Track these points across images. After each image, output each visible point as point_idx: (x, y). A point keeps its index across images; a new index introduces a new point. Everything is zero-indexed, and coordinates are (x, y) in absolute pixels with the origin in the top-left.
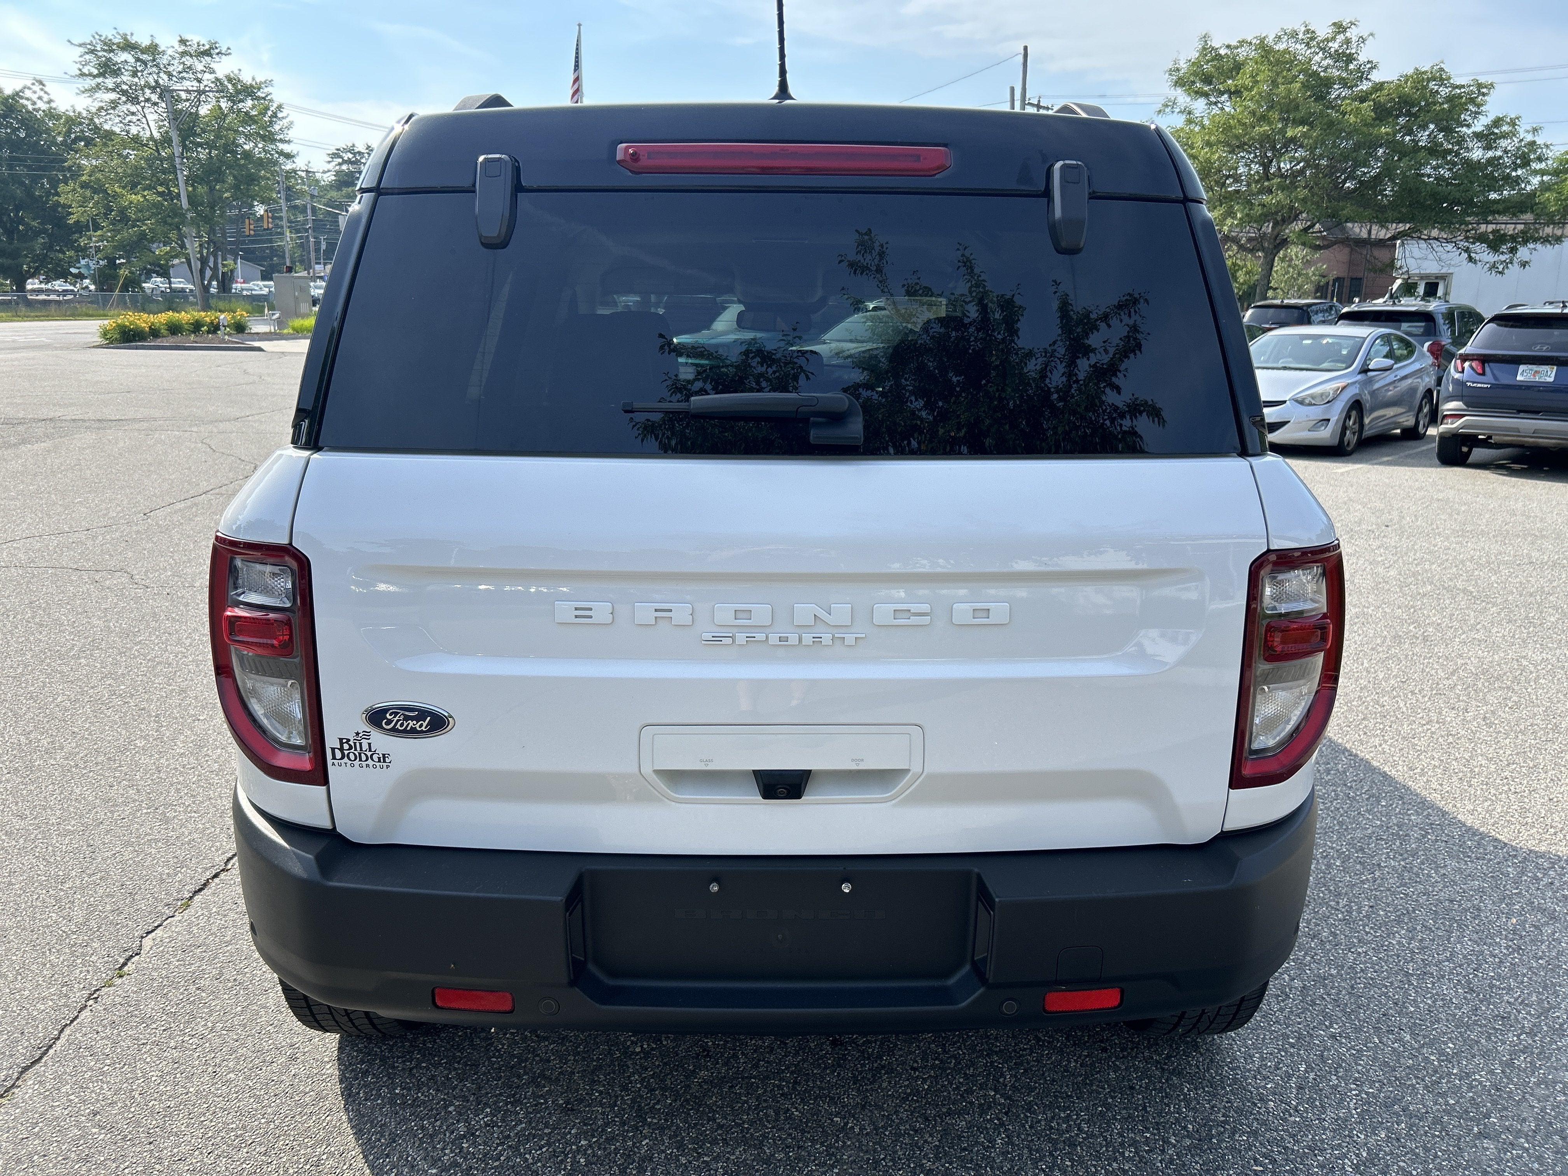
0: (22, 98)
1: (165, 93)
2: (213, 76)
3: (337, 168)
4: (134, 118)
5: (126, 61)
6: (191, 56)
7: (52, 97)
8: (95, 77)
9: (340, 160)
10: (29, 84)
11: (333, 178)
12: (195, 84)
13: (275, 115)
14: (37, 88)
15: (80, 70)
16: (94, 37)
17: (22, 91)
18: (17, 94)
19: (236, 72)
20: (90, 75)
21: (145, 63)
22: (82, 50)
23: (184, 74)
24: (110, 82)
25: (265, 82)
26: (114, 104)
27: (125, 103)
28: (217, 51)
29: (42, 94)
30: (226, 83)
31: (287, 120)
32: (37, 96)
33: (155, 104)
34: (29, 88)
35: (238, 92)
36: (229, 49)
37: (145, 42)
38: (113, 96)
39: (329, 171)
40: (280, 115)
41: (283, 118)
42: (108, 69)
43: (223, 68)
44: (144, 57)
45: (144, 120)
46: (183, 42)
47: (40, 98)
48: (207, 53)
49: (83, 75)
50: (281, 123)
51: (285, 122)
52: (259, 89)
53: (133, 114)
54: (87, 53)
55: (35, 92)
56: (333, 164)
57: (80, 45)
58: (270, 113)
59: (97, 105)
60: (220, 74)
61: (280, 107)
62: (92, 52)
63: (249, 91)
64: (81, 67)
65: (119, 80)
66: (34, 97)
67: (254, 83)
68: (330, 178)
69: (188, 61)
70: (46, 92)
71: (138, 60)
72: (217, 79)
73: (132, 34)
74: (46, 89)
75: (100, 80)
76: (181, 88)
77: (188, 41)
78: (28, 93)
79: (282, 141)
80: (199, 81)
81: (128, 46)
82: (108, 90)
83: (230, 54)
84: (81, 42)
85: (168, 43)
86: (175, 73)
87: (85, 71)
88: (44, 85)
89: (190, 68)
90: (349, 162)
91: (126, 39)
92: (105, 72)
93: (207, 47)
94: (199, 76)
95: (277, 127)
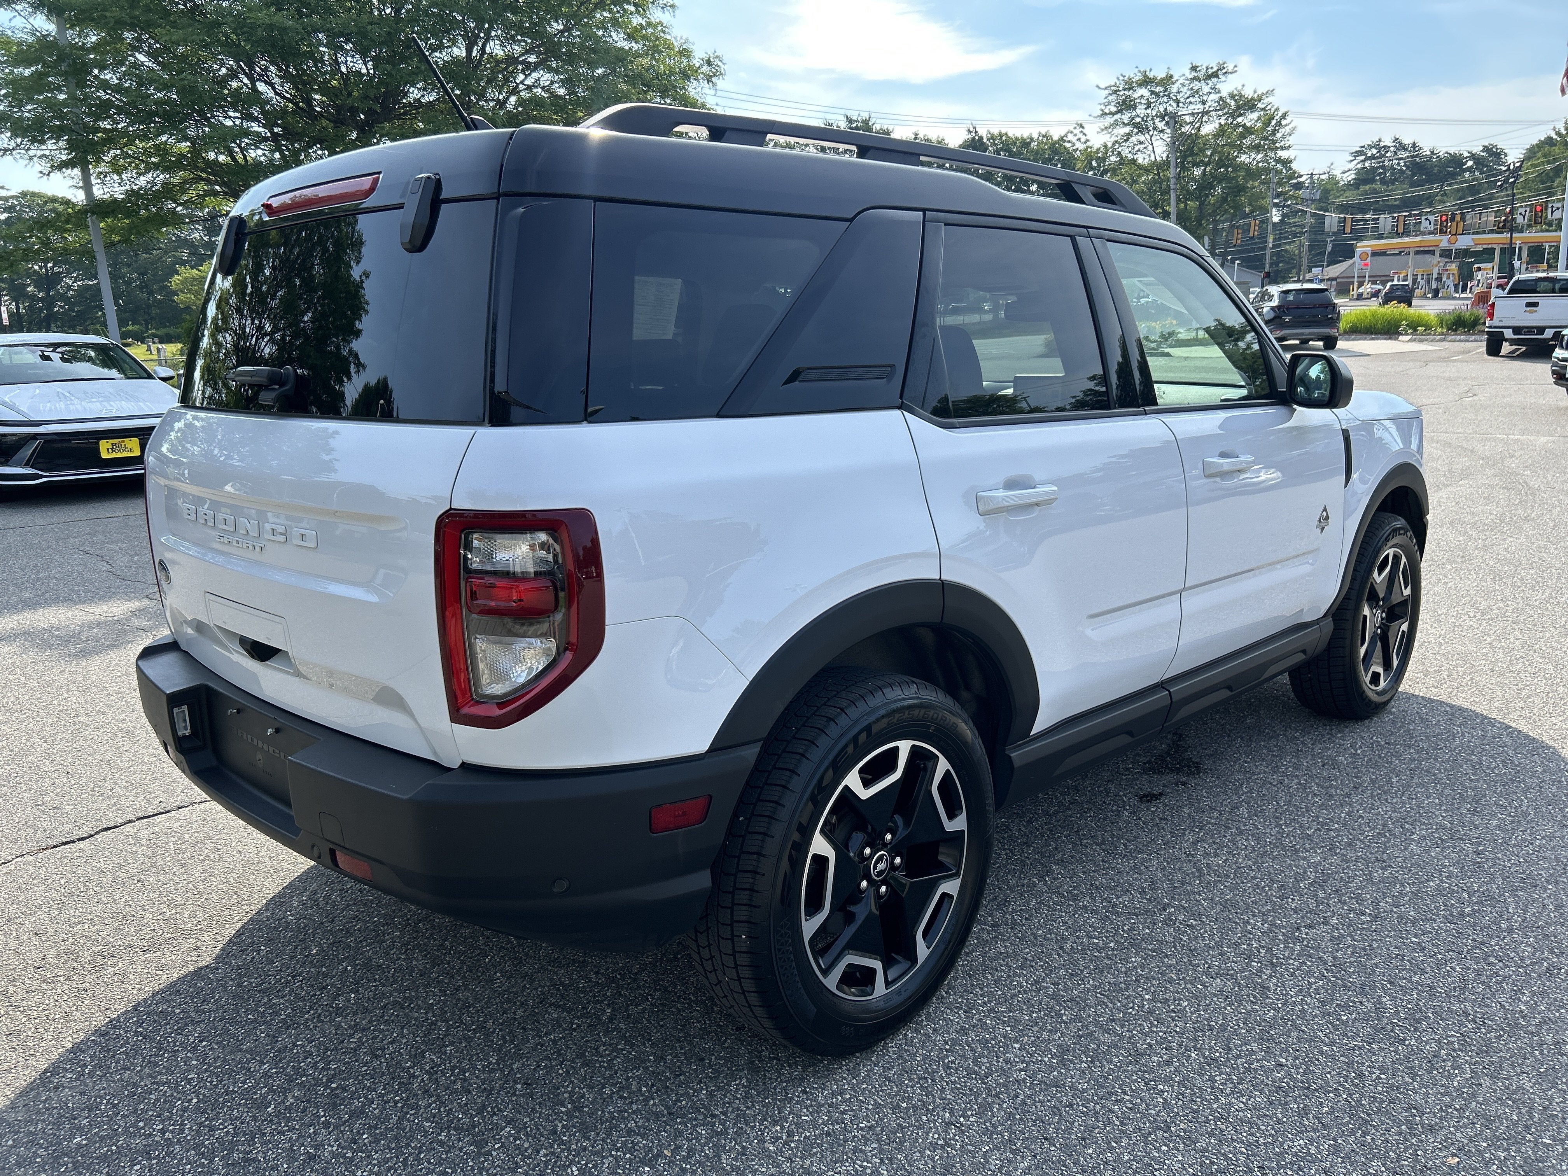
0: (1065, 141)
1: (1173, 119)
2: (1218, 95)
3: (1359, 166)
4: (1142, 146)
5: (1142, 96)
6: (1200, 80)
7: (1088, 137)
8: (1113, 114)
9: (1363, 158)
10: (1072, 129)
11: (1353, 176)
12: (1201, 106)
13: (1279, 124)
14: (1077, 131)
15: (1102, 110)
16: (1118, 79)
17: (1066, 136)
18: (1062, 139)
19: (1240, 88)
20: (1110, 113)
21: (1157, 94)
22: (1107, 92)
23: (1191, 99)
24: (1126, 117)
25: (1267, 93)
26: (1129, 135)
27: (1137, 133)
28: (1224, 71)
29: (1080, 136)
30: (1228, 101)
31: (1291, 126)
32: (1076, 138)
33: (1162, 131)
34: (1072, 132)
35: (1239, 107)
36: (1235, 66)
37: (1161, 75)
38: (1127, 129)
39: (1349, 170)
40: (1283, 122)
41: (1286, 125)
42: (1127, 105)
43: (1227, 86)
44: (1159, 89)
45: (1150, 148)
46: (1194, 68)
47: (1079, 140)
48: (1215, 75)
49: (1104, 114)
50: (1283, 130)
51: (1287, 129)
52: (1260, 100)
53: (1141, 143)
54: (1110, 94)
55: (1075, 135)
56: (1355, 162)
57: (1106, 88)
58: (1274, 122)
59: (1114, 139)
60: (1224, 93)
61: (1284, 116)
62: (1115, 92)
63: (1250, 105)
64: (1103, 107)
65: (1134, 114)
66: (1074, 139)
67: (1255, 96)
68: (1351, 176)
69: (1196, 85)
70: (1084, 134)
71: (1152, 92)
72: (1221, 98)
73: (1151, 70)
74: (1085, 131)
75: (1118, 116)
76: (1186, 112)
77: (1197, 67)
78: (1070, 137)
79: (1283, 148)
80: (1204, 103)
81: (1146, 81)
82: (1125, 125)
83: (1236, 71)
84: (1108, 85)
85: (1181, 73)
86: (1182, 100)
87: (1107, 111)
88: (1083, 128)
89: (1197, 92)
90: (1373, 157)
91: (1145, 76)
92: (1122, 110)
93: (1215, 69)
94: (1205, 98)
95: (1279, 135)
